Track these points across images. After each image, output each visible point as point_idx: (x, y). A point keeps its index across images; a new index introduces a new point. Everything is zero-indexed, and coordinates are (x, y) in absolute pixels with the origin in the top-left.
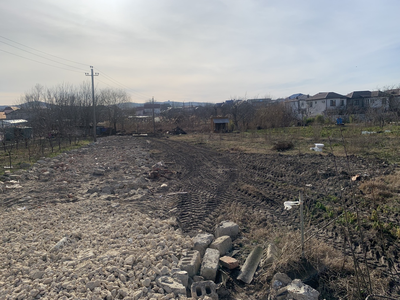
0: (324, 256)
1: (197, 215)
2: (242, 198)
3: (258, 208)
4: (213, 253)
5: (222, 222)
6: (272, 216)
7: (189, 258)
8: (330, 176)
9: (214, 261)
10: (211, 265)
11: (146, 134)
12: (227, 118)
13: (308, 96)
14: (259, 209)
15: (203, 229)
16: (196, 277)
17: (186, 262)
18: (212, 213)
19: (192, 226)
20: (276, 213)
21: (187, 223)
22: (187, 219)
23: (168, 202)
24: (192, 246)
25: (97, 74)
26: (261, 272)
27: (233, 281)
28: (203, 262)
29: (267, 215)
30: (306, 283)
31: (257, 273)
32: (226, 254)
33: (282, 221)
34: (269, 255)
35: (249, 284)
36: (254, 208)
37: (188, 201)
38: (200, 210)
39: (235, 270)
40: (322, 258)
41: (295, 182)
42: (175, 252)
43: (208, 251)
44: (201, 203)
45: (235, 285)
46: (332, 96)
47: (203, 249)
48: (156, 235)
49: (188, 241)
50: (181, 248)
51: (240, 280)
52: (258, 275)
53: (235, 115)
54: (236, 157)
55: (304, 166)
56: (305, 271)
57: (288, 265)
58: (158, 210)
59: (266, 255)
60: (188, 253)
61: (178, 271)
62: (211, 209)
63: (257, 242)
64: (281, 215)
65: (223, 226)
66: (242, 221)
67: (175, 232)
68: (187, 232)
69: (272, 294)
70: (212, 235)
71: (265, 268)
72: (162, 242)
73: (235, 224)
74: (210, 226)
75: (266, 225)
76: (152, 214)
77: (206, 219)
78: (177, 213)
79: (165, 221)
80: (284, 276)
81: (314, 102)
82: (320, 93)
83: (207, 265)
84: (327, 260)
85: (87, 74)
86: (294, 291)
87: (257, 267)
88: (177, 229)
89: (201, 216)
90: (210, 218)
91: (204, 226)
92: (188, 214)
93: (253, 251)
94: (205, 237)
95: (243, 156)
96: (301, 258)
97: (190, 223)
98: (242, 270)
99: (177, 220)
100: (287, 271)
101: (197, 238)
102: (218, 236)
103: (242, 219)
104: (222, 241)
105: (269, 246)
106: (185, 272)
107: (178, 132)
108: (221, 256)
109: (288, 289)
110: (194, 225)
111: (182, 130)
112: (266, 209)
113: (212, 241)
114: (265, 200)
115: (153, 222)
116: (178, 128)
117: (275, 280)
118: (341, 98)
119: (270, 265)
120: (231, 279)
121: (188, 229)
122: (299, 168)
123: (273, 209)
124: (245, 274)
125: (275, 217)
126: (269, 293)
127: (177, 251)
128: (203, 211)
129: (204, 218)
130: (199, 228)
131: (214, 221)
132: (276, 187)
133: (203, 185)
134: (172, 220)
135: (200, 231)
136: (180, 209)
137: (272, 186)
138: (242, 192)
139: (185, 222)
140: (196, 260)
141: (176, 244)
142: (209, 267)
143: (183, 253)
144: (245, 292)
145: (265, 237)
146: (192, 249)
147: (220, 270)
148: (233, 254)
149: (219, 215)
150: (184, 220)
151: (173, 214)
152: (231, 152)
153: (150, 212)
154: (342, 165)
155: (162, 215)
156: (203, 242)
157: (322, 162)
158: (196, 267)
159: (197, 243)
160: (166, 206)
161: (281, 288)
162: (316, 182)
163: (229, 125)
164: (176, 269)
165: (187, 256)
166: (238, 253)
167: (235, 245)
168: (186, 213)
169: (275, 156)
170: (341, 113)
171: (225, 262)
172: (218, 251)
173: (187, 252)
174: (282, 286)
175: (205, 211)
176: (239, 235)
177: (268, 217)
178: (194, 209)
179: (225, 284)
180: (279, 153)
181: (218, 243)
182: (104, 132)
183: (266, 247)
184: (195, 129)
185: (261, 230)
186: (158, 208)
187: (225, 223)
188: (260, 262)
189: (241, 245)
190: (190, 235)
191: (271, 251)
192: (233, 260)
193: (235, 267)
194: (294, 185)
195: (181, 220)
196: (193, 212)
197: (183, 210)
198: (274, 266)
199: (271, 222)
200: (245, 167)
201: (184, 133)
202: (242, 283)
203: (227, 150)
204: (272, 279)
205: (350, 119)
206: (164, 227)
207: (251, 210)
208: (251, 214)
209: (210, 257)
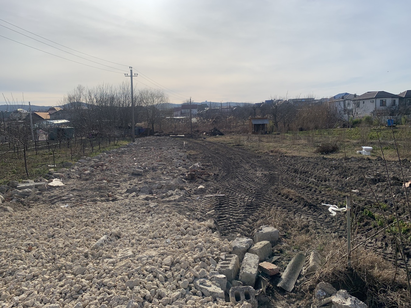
0: (373, 267)
1: (235, 219)
2: (283, 203)
3: (299, 213)
4: (252, 258)
5: (261, 227)
6: (315, 222)
7: (228, 262)
8: (379, 181)
9: (253, 267)
10: (250, 270)
11: (183, 135)
12: (266, 118)
13: (355, 96)
14: (301, 215)
15: (241, 233)
16: (235, 282)
17: (225, 265)
18: (251, 217)
19: (230, 229)
20: (319, 219)
21: (224, 226)
22: (224, 222)
23: (206, 204)
24: (230, 250)
25: (136, 75)
26: (303, 280)
27: (273, 288)
28: (242, 266)
29: (310, 221)
30: (352, 295)
31: (298, 281)
32: (265, 260)
33: (326, 228)
34: (311, 263)
35: (290, 292)
36: (296, 213)
37: (225, 204)
38: (238, 213)
39: (275, 277)
40: (370, 269)
41: (340, 187)
42: (213, 255)
43: (247, 256)
44: (240, 206)
45: (275, 292)
46: (382, 95)
47: (242, 253)
48: (194, 237)
49: (225, 244)
50: (219, 251)
51: (280, 287)
52: (300, 283)
53: (275, 116)
54: (275, 159)
55: (350, 171)
56: (351, 282)
57: (333, 274)
58: (195, 212)
59: (308, 263)
60: (226, 257)
61: (216, 274)
62: (250, 213)
63: (299, 249)
64: (325, 222)
65: (262, 231)
66: (283, 226)
67: (213, 234)
68: (225, 235)
69: (315, 304)
70: (251, 239)
71: (308, 275)
72: (200, 244)
73: (276, 229)
74: (249, 231)
75: (308, 231)
76: (189, 215)
77: (245, 223)
78: (214, 216)
79: (203, 223)
80: (328, 286)
81: (361, 102)
82: (368, 92)
83: (246, 270)
84: (376, 271)
85: (126, 75)
86: (340, 302)
87: (298, 274)
88: (215, 232)
89: (239, 220)
90: (248, 222)
91: (243, 229)
92: (226, 216)
93: (294, 258)
94: (243, 241)
95: (283, 159)
96: (347, 268)
97: (228, 226)
98: (283, 277)
99: (215, 223)
100: (331, 281)
101: (235, 242)
102: (257, 240)
103: (283, 225)
104: (262, 246)
105: (312, 253)
106: (223, 276)
107: (215, 133)
108: (261, 261)
109: (333, 300)
110: (232, 228)
111: (219, 131)
112: (308, 215)
113: (251, 246)
114: (308, 205)
115: (191, 224)
116: (215, 129)
117: (318, 289)
118: (392, 97)
119: (313, 273)
120: (271, 286)
121: (226, 232)
122: (344, 173)
123: (316, 215)
124: (285, 281)
125: (318, 223)
126: (312, 303)
127: (215, 254)
128: (241, 215)
129: (242, 222)
130: (237, 231)
131: (253, 225)
132: (319, 192)
133: (241, 188)
134: (210, 222)
135: (239, 235)
136: (217, 212)
137: (315, 191)
138: (283, 196)
139: (223, 225)
140: (234, 264)
141: (214, 247)
142: (248, 272)
143: (221, 256)
144: (286, 300)
145: (307, 244)
146: (230, 253)
147: (260, 276)
148: (274, 260)
149: (258, 219)
150: (222, 222)
151: (210, 216)
152: (271, 154)
153: (188, 213)
154: (393, 170)
155: (200, 217)
156: (242, 246)
157: (370, 167)
158: (234, 271)
159: (235, 247)
160: (203, 208)
161: (325, 298)
162: (363, 187)
163: (268, 126)
164: (215, 273)
165: (225, 260)
166: (279, 259)
167: (275, 251)
168: (224, 215)
169: (318, 159)
170: (392, 114)
171: (265, 267)
172: (257, 257)
173: (225, 255)
174: (326, 297)
175: (244, 215)
176: (279, 241)
177: (311, 223)
178: (232, 212)
179: (265, 291)
180: (322, 156)
181: (257, 247)
182: (142, 133)
183: (308, 255)
184: (232, 130)
185: (303, 236)
186: (196, 210)
187: (265, 228)
188: (302, 270)
189: (281, 251)
190: (228, 239)
191: (314, 259)
192: (274, 267)
193: (275, 274)
194: (339, 190)
195: (219, 222)
196: (231, 215)
197: (221, 213)
198: (317, 275)
199: (314, 228)
200: (286, 170)
201: (221, 134)
202: (283, 291)
203: (267, 152)
204: (315, 288)
205: (403, 119)
206: (202, 229)
207: (292, 216)
208: (292, 219)
209: (249, 262)
